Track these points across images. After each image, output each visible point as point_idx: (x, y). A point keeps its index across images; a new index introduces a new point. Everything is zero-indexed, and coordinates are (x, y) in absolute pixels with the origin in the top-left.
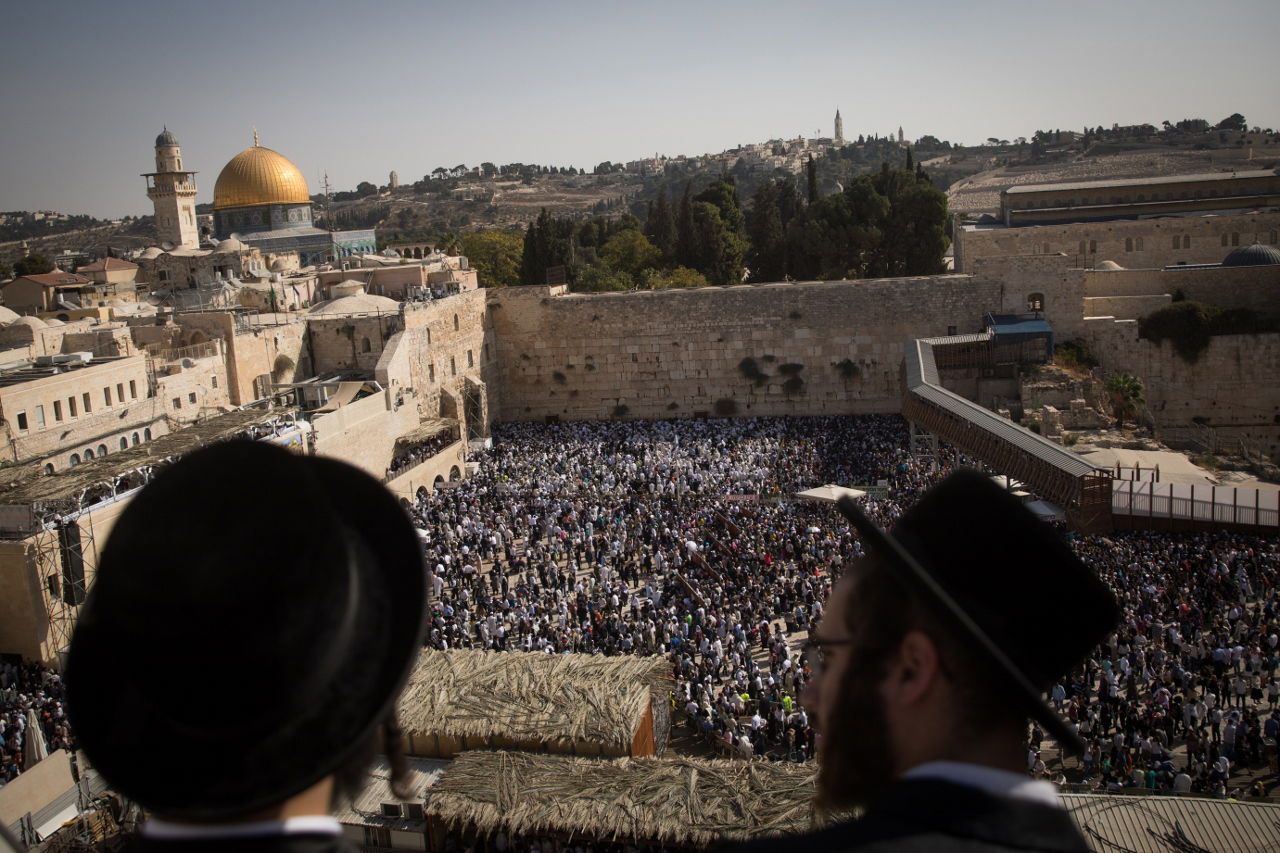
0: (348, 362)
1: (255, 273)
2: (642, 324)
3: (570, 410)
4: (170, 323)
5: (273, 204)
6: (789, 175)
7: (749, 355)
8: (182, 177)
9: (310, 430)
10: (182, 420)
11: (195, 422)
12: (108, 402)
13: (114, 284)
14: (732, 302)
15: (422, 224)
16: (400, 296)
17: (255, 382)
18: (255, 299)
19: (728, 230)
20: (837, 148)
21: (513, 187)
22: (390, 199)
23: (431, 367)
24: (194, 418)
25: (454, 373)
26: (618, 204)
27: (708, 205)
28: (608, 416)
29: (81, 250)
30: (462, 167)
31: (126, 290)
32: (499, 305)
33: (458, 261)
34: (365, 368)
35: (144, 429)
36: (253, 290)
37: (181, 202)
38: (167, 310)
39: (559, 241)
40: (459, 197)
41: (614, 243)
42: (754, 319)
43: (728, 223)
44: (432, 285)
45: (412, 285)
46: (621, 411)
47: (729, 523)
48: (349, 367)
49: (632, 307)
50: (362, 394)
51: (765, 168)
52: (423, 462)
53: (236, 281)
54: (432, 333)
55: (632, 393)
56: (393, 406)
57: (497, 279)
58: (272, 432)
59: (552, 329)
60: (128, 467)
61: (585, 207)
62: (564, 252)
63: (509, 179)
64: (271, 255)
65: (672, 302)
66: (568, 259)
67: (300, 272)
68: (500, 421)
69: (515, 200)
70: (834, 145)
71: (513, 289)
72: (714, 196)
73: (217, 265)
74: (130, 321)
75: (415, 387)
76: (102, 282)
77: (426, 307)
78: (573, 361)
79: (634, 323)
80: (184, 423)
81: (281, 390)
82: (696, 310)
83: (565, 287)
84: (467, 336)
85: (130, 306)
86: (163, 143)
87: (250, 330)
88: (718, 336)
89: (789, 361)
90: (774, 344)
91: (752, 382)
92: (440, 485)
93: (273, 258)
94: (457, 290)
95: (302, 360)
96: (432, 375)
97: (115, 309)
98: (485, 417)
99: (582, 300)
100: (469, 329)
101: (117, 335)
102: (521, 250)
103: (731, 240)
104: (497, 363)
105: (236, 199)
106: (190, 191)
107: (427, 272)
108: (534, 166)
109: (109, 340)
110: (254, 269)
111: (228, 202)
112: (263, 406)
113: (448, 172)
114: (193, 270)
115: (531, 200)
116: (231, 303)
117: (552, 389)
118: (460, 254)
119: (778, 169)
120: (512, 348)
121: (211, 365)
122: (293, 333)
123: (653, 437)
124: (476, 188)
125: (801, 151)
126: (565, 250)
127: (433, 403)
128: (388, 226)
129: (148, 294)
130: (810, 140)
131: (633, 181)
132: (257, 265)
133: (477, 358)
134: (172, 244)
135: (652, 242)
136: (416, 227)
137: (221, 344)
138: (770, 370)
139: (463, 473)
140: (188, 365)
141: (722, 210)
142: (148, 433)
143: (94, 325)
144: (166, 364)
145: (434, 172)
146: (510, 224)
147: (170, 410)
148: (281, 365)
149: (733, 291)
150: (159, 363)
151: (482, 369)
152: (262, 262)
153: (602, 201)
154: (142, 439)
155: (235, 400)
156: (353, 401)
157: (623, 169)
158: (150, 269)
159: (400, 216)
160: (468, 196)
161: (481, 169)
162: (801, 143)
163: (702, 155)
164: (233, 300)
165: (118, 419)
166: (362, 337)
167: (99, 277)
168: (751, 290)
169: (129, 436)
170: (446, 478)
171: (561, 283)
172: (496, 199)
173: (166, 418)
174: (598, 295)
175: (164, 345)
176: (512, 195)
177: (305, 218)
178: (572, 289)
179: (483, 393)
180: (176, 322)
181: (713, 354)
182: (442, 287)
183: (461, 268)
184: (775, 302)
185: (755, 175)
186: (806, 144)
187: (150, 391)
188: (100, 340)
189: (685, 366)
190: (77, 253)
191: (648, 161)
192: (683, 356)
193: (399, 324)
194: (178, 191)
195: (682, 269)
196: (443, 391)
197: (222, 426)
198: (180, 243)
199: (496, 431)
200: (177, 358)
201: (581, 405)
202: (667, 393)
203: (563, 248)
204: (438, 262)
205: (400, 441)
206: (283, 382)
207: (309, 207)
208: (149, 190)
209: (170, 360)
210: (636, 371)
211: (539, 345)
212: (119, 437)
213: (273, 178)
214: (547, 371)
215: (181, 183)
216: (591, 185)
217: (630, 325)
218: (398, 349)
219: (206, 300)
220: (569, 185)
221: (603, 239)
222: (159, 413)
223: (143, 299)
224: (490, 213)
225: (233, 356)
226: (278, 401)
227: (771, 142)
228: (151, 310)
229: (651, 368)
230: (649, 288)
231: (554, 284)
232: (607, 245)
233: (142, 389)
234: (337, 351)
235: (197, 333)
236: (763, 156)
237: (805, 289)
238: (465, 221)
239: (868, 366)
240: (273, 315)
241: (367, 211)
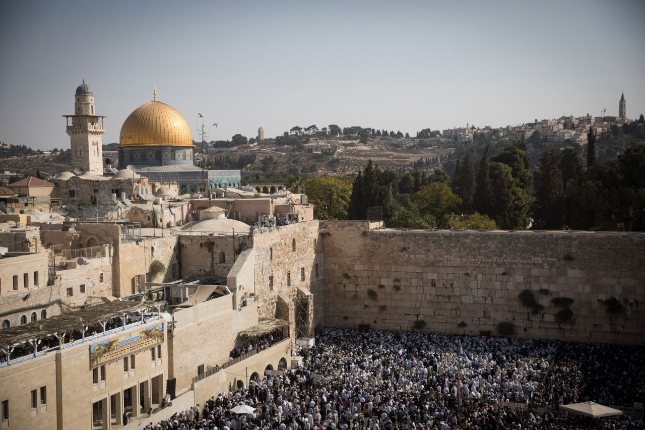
0: (207, 270)
1: (143, 197)
2: (441, 256)
3: (379, 321)
4: (71, 230)
5: (165, 146)
6: (577, 146)
7: (528, 288)
8: (94, 119)
9: (170, 320)
10: (72, 305)
11: (83, 307)
12: (15, 287)
13: (33, 198)
14: (516, 244)
15: (279, 169)
16: (252, 222)
17: (133, 280)
18: (141, 216)
19: (517, 186)
20: (619, 125)
21: (352, 145)
22: (257, 148)
23: (271, 278)
24: (82, 304)
25: (289, 284)
26: (433, 163)
27: (502, 165)
28: (409, 329)
29: (17, 172)
30: (314, 127)
31: (42, 203)
32: (329, 234)
33: (299, 198)
34: (219, 276)
35: (41, 310)
36: (139, 209)
37: (91, 139)
38: (72, 220)
39: (380, 187)
40: (310, 150)
41: (425, 191)
42: (533, 258)
43: (518, 180)
44: (278, 215)
45: (262, 214)
46: (420, 325)
47: (500, 425)
48: (207, 274)
49: (433, 242)
50: (215, 295)
51: (556, 139)
52: (258, 352)
53: (127, 202)
54: (274, 251)
55: (430, 312)
56: (238, 307)
57: (330, 214)
58: (140, 320)
59: (369, 255)
60: (22, 339)
61: (408, 163)
62: (383, 196)
63: (349, 138)
64: (157, 184)
65: (466, 241)
66: (386, 202)
67: (177, 198)
68: (323, 325)
69: (353, 155)
70: (617, 123)
71: (340, 222)
72: (508, 157)
73: (115, 188)
74: (42, 226)
75: (257, 293)
76: (24, 195)
77: (271, 231)
78: (384, 282)
79: (435, 256)
80: (74, 308)
81: (153, 288)
82: (485, 248)
83: (382, 223)
84: (301, 256)
85: (44, 215)
86: (81, 93)
87: (133, 239)
88: (502, 270)
89: (562, 295)
90: (549, 280)
91: (530, 310)
92: (269, 372)
93: (158, 186)
94: (296, 220)
95: (172, 266)
96: (271, 285)
97: (32, 217)
98: (311, 321)
99: (394, 234)
100: (304, 251)
101: (29, 236)
102: (351, 193)
103: (520, 194)
104: (324, 279)
105: (137, 140)
106: (99, 130)
107: (274, 205)
108: (370, 129)
109: (22, 239)
110: (142, 193)
111: (130, 142)
112: (137, 299)
113: (303, 130)
114: (96, 191)
115: (365, 156)
116: (123, 218)
117: (366, 303)
118: (302, 192)
119: (568, 141)
120: (337, 268)
121: (100, 264)
122: (167, 244)
123: (445, 348)
124: (323, 144)
125: (588, 126)
126: (385, 194)
127: (271, 307)
128: (254, 169)
129: (60, 207)
130: (596, 118)
131: (447, 145)
132: (145, 190)
133: (308, 274)
134: (81, 170)
135: (454, 192)
136: (275, 171)
137: (110, 248)
138: (545, 301)
139: (289, 365)
140: (81, 262)
141: (514, 170)
142: (44, 314)
143: (14, 227)
144: (65, 261)
145: (292, 130)
146: (348, 173)
147: (64, 297)
148: (155, 268)
149: (517, 235)
150: (59, 260)
151: (312, 283)
152: (149, 188)
153: (422, 159)
154: (39, 318)
155: (116, 292)
156: (208, 299)
157: (440, 135)
158: (62, 188)
159: (263, 162)
160: (316, 150)
161: (328, 130)
162: (588, 119)
163: (504, 127)
164: (124, 216)
165: (22, 301)
166: (220, 251)
167: (23, 191)
168: (532, 235)
169: (29, 315)
170: (275, 368)
171: (379, 220)
172: (338, 153)
173: (59, 302)
174: (408, 231)
175: (66, 246)
176: (351, 151)
177: (188, 158)
178: (387, 225)
179: (311, 302)
180: (76, 229)
181: (497, 285)
182: (284, 217)
183: (301, 203)
184: (552, 246)
185: (547, 144)
186: (593, 121)
187: (49, 280)
188: (15, 239)
189: (474, 292)
190: (15, 174)
191: (460, 130)
192: (473, 285)
193: (248, 243)
194: (90, 129)
195: (476, 215)
196: (279, 298)
197: (102, 312)
198: (88, 169)
199: (319, 333)
200: (75, 257)
201: (388, 318)
202: (458, 314)
203: (383, 193)
204: (283, 198)
205: (241, 335)
206: (155, 281)
207: (192, 150)
208: (68, 127)
209: (69, 258)
210: (434, 293)
211: (358, 267)
212: (21, 315)
213: (166, 126)
214: (363, 289)
215: (92, 124)
216: (414, 146)
217: (431, 256)
218: (246, 263)
219: (103, 214)
220: (396, 146)
221: (416, 189)
222: (54, 298)
223: (55, 211)
224: (333, 164)
225: (118, 258)
226: (150, 296)
227: (563, 118)
228: (59, 218)
229: (446, 292)
230: (449, 228)
231: (373, 220)
232: (419, 193)
233: (43, 279)
234: (199, 260)
235: (92, 239)
236: (555, 129)
237: (579, 237)
238: (313, 169)
239: (631, 304)
240: (152, 230)
241: (238, 156)
